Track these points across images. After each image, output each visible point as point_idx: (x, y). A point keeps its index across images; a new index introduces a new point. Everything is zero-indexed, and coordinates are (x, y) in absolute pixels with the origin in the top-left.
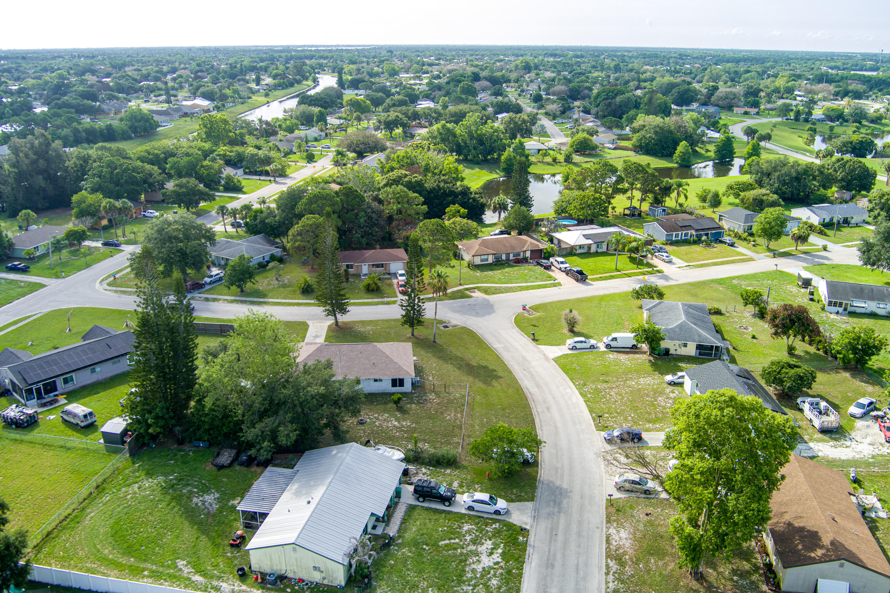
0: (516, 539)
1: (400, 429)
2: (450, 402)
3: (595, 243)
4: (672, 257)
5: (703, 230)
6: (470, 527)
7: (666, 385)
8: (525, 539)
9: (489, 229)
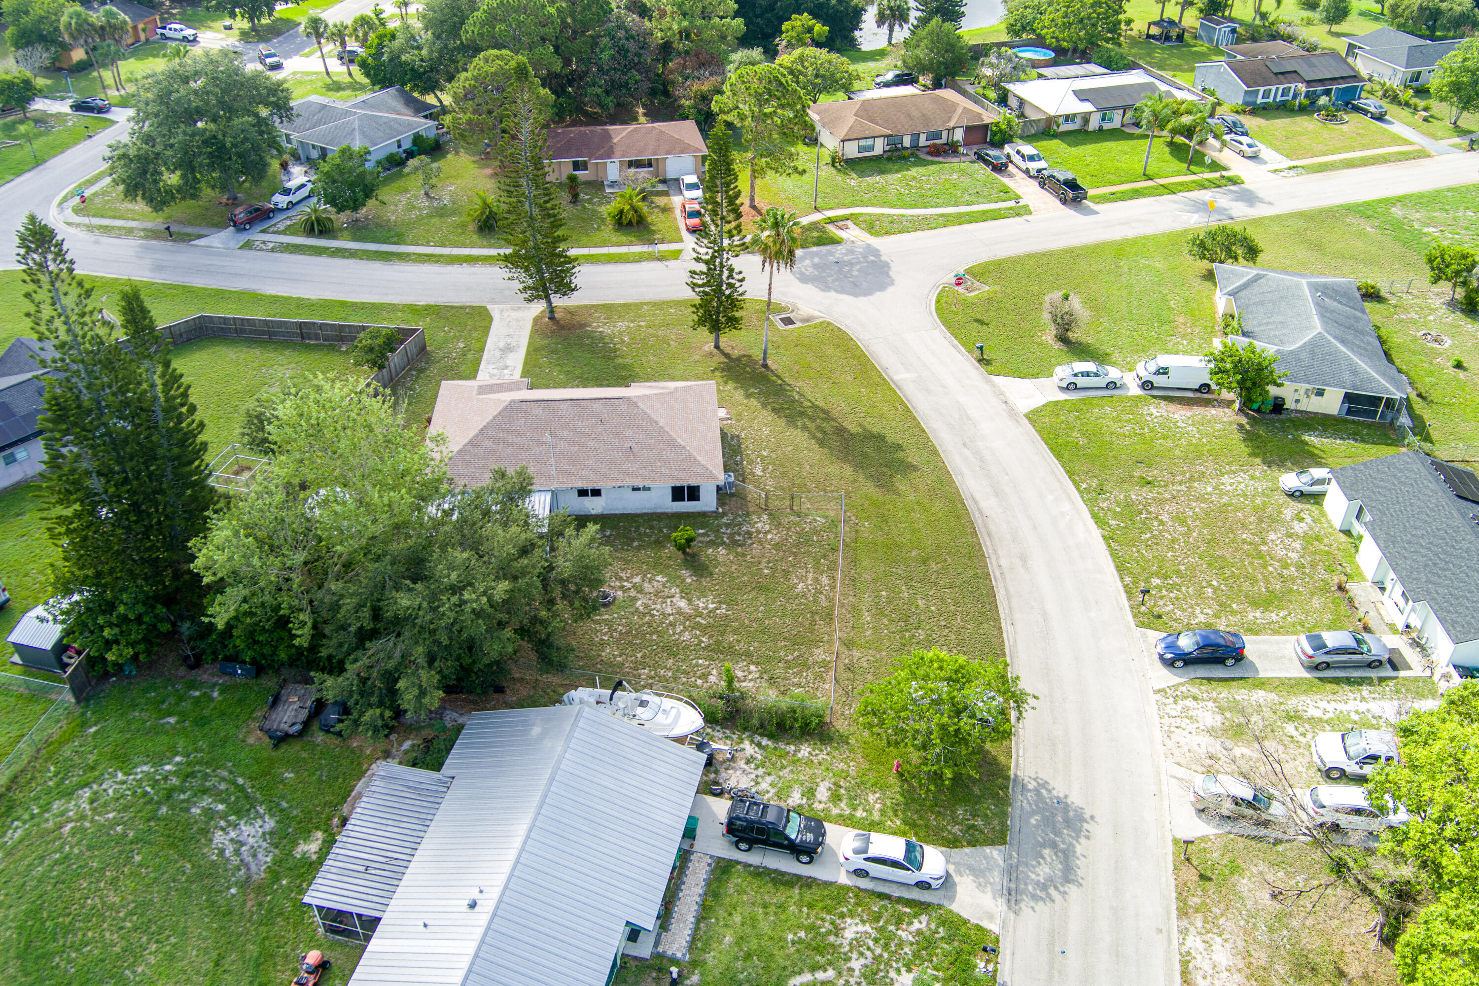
0: (969, 967)
1: (689, 620)
2: (805, 539)
3: (1099, 110)
4: (1261, 146)
5: (1321, 81)
6: (861, 928)
7: (1283, 499)
8: (991, 967)
9: (871, 65)
